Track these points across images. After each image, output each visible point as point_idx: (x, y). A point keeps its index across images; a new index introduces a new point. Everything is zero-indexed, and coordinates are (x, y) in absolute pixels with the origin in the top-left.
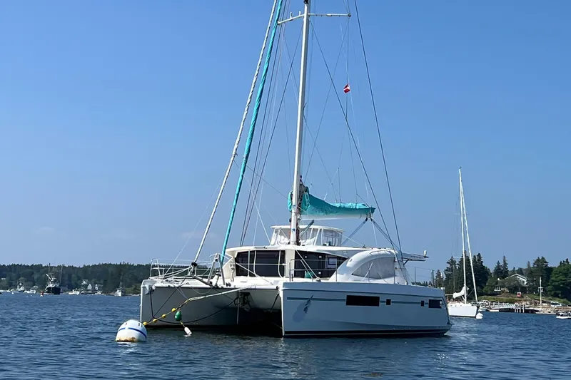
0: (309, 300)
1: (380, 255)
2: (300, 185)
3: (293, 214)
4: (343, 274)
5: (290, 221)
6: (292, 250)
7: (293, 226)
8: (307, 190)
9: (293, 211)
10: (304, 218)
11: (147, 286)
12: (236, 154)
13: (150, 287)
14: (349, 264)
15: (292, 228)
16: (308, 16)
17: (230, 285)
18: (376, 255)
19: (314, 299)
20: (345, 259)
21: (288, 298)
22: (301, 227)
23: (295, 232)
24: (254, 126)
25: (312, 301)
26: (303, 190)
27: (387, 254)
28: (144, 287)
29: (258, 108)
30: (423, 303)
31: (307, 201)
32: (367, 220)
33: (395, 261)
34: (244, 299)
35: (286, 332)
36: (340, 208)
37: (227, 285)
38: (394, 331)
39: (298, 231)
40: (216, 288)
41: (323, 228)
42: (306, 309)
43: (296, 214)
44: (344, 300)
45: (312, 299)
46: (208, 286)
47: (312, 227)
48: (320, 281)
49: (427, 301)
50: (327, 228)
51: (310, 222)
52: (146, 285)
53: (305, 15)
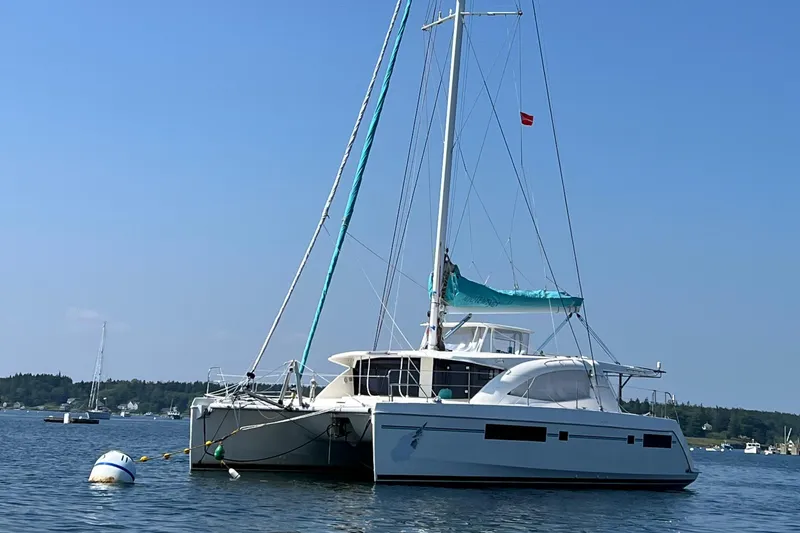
0: (419, 431)
1: (562, 366)
2: (445, 262)
3: (433, 305)
4: (492, 393)
5: (429, 315)
6: (429, 358)
7: (433, 322)
8: (455, 269)
9: (433, 300)
10: (452, 311)
11: (200, 407)
12: (326, 215)
13: (205, 409)
14: (505, 377)
15: (431, 325)
16: (461, 16)
17: (307, 406)
18: (556, 367)
19: (428, 429)
20: (501, 371)
21: (383, 427)
22: (445, 325)
23: (435, 332)
24: (361, 174)
25: (424, 432)
26: (449, 270)
27: (576, 366)
28: (196, 409)
29: (369, 149)
30: (631, 440)
31: (455, 285)
32: (571, 315)
33: (589, 376)
34: (341, 427)
35: (379, 477)
36: (515, 296)
37: (304, 406)
38: (576, 480)
39: (440, 330)
40: (290, 410)
41: (493, 326)
42: (414, 444)
43: (437, 304)
44: (481, 431)
45: (424, 427)
46: (276, 408)
47: (466, 324)
48: (439, 402)
49: (639, 435)
50: (501, 326)
51: (464, 317)
52: (198, 405)
53: (457, 14)
